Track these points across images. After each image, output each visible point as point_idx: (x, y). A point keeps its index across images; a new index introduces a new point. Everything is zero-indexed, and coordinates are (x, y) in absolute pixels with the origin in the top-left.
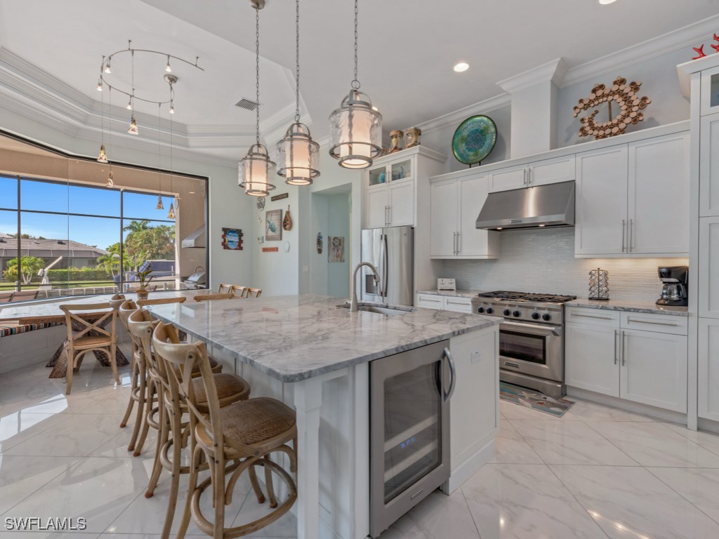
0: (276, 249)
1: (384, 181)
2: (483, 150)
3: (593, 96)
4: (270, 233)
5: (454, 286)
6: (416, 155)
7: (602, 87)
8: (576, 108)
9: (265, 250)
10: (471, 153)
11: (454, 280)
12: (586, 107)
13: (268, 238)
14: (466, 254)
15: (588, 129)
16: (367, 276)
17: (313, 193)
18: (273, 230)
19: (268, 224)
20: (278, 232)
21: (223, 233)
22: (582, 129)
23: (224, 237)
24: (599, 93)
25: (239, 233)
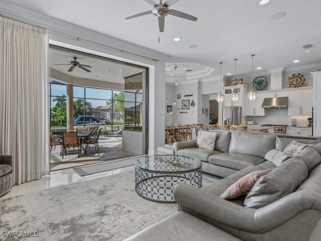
0: (187, 113)
1: (230, 93)
2: (262, 86)
3: (292, 77)
4: (184, 107)
5: (253, 124)
6: (242, 87)
7: (295, 75)
8: (288, 79)
9: (181, 113)
10: (258, 87)
11: (253, 122)
12: (291, 79)
13: (182, 109)
14: (257, 114)
15: (291, 84)
16: (225, 121)
17: (202, 95)
18: (185, 106)
19: (183, 104)
20: (188, 107)
21: (167, 107)
22: (290, 84)
23: (167, 108)
24: (294, 76)
25: (171, 107)
